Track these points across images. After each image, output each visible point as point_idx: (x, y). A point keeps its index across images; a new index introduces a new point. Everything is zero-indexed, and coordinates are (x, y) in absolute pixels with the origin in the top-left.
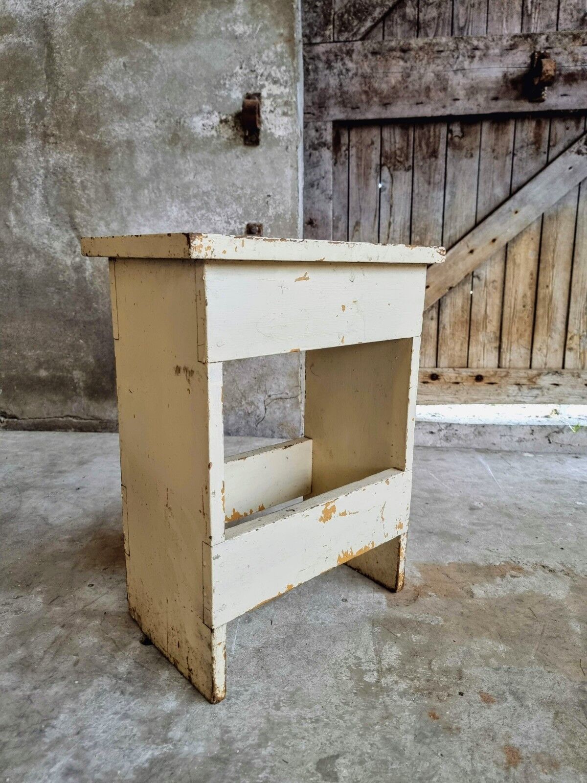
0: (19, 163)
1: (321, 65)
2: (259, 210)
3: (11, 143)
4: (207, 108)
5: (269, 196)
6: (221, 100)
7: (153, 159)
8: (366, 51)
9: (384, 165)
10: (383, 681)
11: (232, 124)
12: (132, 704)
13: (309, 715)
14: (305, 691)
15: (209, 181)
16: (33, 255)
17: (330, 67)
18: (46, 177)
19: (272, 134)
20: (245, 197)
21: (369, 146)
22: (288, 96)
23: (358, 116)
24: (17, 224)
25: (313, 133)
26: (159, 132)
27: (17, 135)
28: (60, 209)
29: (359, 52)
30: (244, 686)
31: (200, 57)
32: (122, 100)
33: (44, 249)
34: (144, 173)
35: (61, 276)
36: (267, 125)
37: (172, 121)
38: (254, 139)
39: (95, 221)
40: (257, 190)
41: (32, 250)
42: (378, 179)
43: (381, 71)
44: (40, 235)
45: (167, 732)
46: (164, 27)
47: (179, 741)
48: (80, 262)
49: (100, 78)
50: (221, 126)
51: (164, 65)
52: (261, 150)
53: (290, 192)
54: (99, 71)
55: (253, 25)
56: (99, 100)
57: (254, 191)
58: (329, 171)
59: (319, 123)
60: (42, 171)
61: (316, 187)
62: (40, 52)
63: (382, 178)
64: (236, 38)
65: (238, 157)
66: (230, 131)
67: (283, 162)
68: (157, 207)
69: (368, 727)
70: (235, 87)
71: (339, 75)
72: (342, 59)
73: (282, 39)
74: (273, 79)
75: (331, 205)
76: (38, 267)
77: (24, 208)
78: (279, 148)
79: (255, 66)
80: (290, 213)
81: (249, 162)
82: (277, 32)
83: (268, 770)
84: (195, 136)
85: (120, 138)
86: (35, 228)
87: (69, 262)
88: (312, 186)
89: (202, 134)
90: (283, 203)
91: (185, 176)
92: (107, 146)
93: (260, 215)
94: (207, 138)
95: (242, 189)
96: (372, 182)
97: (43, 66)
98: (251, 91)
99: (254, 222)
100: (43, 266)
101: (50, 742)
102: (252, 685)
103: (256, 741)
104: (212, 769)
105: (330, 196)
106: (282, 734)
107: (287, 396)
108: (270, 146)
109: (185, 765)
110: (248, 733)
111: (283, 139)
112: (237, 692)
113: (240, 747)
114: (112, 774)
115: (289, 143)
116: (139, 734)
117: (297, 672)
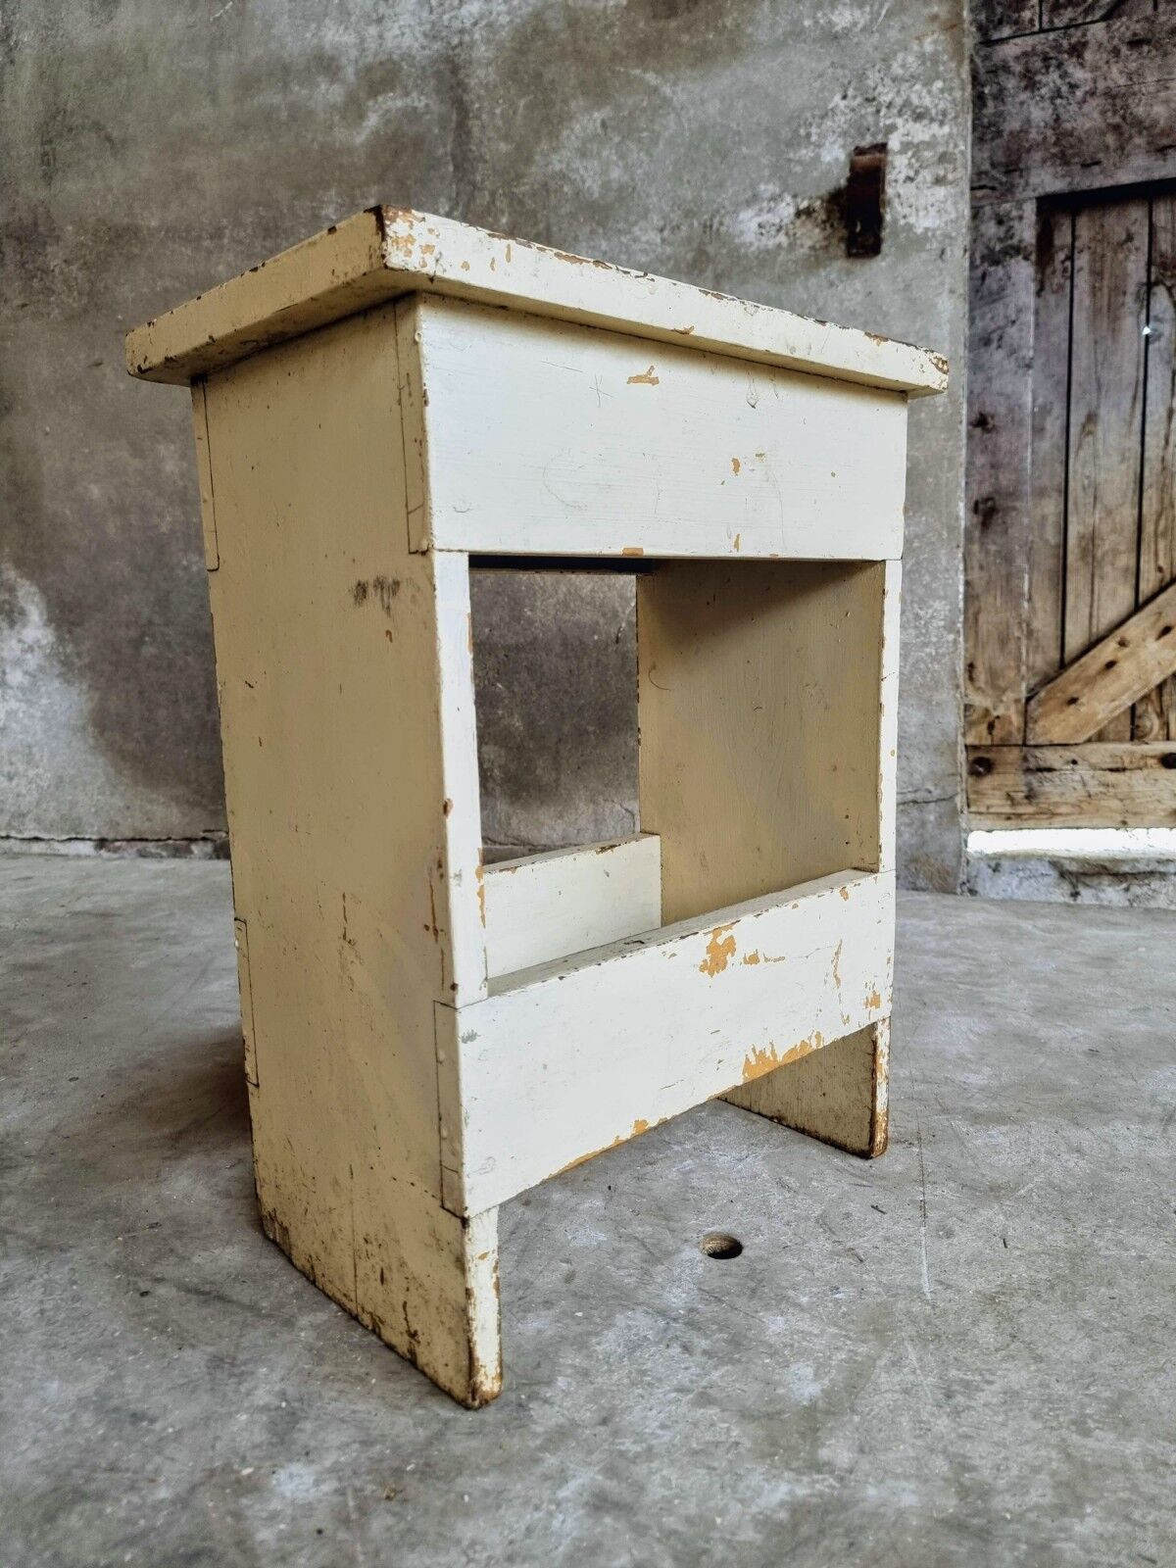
1: (1011, 84)
4: (768, 189)
6: (798, 169)
8: (1116, 42)
9: (1157, 283)
11: (822, 216)
12: (715, 1375)
14: (1146, 1401)
17: (1030, 82)
19: (909, 228)
21: (1121, 245)
22: (947, 143)
23: (1098, 181)
25: (991, 229)
26: (668, 250)
29: (1100, 45)
30: (978, 1370)
31: (757, 86)
32: (596, 195)
36: (899, 208)
37: (696, 224)
38: (870, 243)
42: (1143, 317)
43: (1151, 78)
45: (815, 1448)
46: (685, 38)
47: (851, 1472)
49: (555, 158)
50: (798, 222)
51: (683, 113)
52: (883, 264)
54: (554, 145)
55: (872, 6)
56: (553, 200)
58: (1028, 308)
59: (1007, 206)
61: (994, 345)
62: (443, 121)
63: (1151, 314)
64: (836, 37)
65: (832, 284)
66: (817, 230)
67: (934, 283)
70: (831, 139)
71: (1052, 99)
72: (1060, 66)
73: (936, 26)
74: (914, 112)
75: (1030, 381)
78: (924, 255)
79: (875, 89)
81: (856, 292)
82: (926, 12)
84: (743, 251)
88: (986, 342)
89: (756, 244)
94: (768, 251)
96: (1128, 323)
97: (449, 148)
98: (867, 141)
101: (546, 1432)
102: (999, 1373)
103: (1049, 1499)
104: (953, 1548)
105: (1027, 361)
106: (1115, 1492)
107: (929, 797)
108: (904, 253)
109: (879, 1528)
110: (1022, 1478)
111: (933, 235)
112: (967, 1384)
113: (1010, 1506)
114: (702, 1522)
115: (947, 241)
116: (746, 1443)
117: (1110, 1358)
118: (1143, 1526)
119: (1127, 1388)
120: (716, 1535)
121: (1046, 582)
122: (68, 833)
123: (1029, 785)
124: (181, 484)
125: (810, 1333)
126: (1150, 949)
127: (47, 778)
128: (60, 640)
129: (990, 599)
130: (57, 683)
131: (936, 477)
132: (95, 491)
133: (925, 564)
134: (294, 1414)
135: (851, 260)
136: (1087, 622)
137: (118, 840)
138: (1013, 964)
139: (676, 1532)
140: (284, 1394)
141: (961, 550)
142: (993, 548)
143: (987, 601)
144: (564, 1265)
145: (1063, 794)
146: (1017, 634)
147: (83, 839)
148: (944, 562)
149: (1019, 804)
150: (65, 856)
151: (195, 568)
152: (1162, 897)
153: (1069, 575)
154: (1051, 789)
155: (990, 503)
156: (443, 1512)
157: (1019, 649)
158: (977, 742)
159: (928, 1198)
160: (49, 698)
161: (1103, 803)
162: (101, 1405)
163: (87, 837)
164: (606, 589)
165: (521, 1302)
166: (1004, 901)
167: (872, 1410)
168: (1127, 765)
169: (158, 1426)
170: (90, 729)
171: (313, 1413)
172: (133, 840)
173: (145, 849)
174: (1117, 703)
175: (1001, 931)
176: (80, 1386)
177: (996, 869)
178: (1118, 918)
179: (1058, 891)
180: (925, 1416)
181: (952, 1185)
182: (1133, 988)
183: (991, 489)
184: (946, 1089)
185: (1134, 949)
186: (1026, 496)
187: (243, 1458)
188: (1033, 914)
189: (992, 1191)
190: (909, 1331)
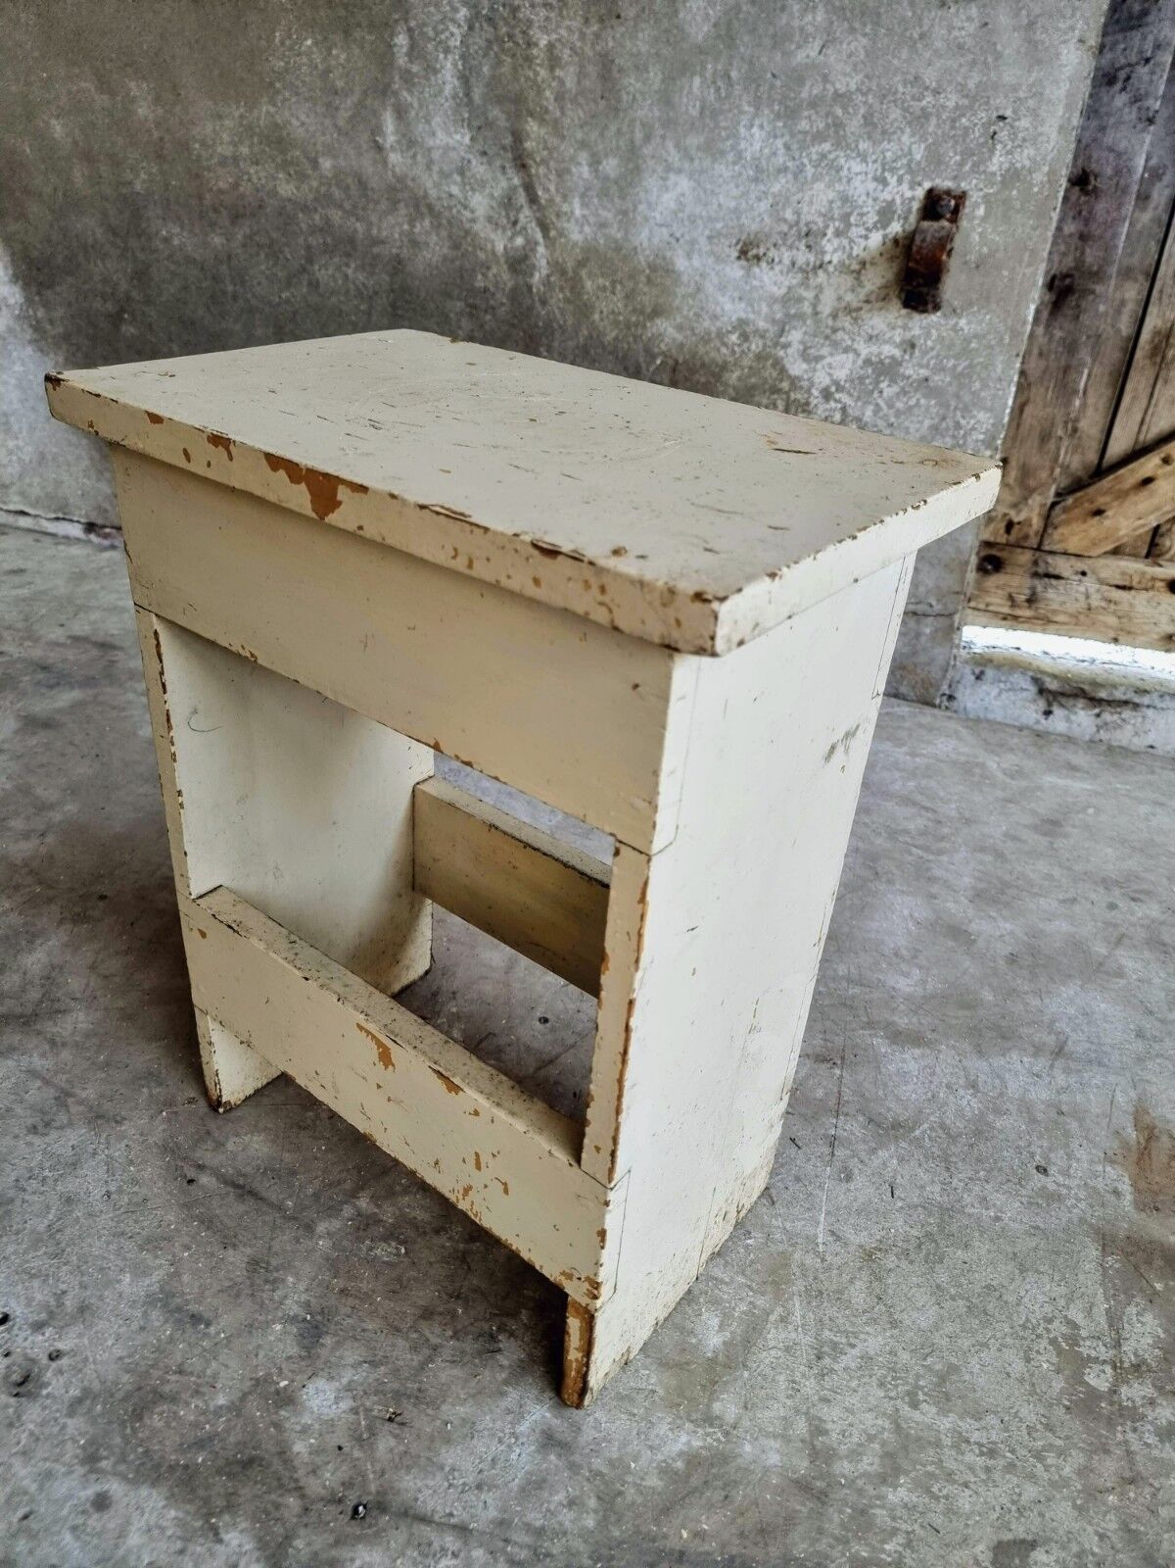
2: (967, 154)
5: (1002, 118)
10: (1124, 1390)
13: (975, 1437)
14: (967, 1377)
15: (855, 65)
18: (471, 28)
20: (939, 117)
24: (398, 142)
28: (495, 113)
30: (847, 1333)
33: (450, 208)
34: (700, 31)
35: (479, 277)
39: (567, 149)
40: (974, 99)
41: (424, 209)
44: (445, 175)
45: (711, 1400)
47: (735, 1427)
48: (524, 248)
53: (1060, 110)
57: (966, 102)
60: (462, 13)
61: (1119, 85)
67: (1062, 25)
68: (717, 126)
69: (1094, 1493)
75: (1148, 139)
76: (434, 250)
77: (416, 105)
80: (1046, 169)
81: (969, 19)
83: (900, 1539)
86: (436, 155)
87: (500, 247)
88: (1112, 79)
90: (1034, 139)
91: (799, 47)
93: (967, 167)
95: (936, 92)
99: (948, 184)
100: (445, 250)
102: (862, 1336)
103: (876, 1468)
104: (798, 1507)
105: (1150, 114)
106: (924, 1466)
107: (929, 611)
109: (749, 1483)
110: (860, 1445)
112: (835, 1345)
113: (846, 1472)
114: (619, 1465)
116: (661, 1392)
117: (949, 1328)
118: (937, 1498)
119: (954, 1360)
120: (630, 1479)
121: (1106, 379)
122: (55, 512)
123: (1033, 588)
124: (156, 134)
125: (722, 1281)
126: (1098, 810)
127: (28, 453)
128: (29, 301)
129: (1042, 390)
130: (29, 350)
131: (1013, 270)
132: (58, 129)
133: (978, 369)
134: (317, 1327)
136: (1136, 429)
137: (105, 527)
138: (968, 822)
139: (600, 1474)
140: (309, 1306)
141: (1020, 359)
142: (1058, 334)
143: (1037, 393)
145: (1064, 603)
146: (1060, 432)
147: (71, 521)
148: (999, 370)
149: (1019, 607)
150: (53, 535)
151: (176, 242)
152: (1129, 727)
153: (1132, 373)
154: (1054, 596)
155: (1068, 281)
156: (432, 1439)
157: (1058, 449)
158: (992, 539)
159: (840, 1132)
160: (23, 365)
161: (1101, 618)
162: (165, 1299)
163: (75, 518)
166: (978, 720)
167: (758, 1366)
168: (1134, 584)
169: (212, 1330)
171: (332, 1328)
174: (1142, 522)
175: (967, 769)
176: (147, 1282)
177: (978, 678)
178: (1080, 759)
179: (1033, 707)
180: (798, 1377)
181: (861, 1119)
182: (1069, 869)
183: (1073, 265)
184: (876, 995)
185: (1084, 810)
186: (1110, 277)
187: (280, 1369)
188: (1001, 746)
189: (890, 1130)
190: (799, 1285)
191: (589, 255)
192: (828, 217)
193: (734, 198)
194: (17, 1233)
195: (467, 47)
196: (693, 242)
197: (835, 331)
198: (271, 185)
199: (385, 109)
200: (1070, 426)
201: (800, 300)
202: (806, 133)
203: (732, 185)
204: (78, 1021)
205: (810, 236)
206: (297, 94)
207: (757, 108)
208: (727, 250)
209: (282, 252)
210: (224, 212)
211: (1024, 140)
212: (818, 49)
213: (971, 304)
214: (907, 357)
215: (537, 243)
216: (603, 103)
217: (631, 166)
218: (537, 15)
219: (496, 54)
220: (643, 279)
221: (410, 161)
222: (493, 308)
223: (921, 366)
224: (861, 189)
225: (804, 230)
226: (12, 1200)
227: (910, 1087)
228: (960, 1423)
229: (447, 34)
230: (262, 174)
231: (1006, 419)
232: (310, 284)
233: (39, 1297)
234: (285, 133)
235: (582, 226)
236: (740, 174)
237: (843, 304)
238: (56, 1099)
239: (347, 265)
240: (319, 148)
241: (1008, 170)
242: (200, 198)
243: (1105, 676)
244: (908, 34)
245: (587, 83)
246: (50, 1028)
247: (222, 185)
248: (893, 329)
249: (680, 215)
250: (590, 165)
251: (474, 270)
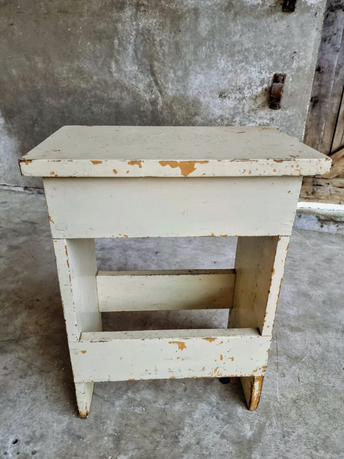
0: (119, 26)
2: (285, 63)
3: (115, 11)
5: (295, 52)
7: (212, 23)
12: (225, 427)
14: (332, 440)
15: (251, 40)
16: (126, 93)
18: (136, 37)
19: (306, 3)
24: (116, 70)
27: (119, 5)
28: (145, 60)
30: (291, 428)
33: (132, 88)
34: (204, 33)
35: (142, 107)
38: (292, 7)
39: (167, 69)
40: (287, 47)
41: (124, 89)
44: (130, 79)
45: (251, 454)
48: (155, 98)
52: (295, 16)
53: (312, 49)
57: (284, 49)
58: (341, 29)
60: (134, 33)
61: (327, 42)
65: (275, 21)
67: (311, 25)
68: (211, 60)
75: (337, 56)
76: (128, 100)
77: (121, 60)
78: (309, 14)
80: (309, 66)
81: (284, 25)
84: (245, 4)
85: (190, 6)
86: (128, 73)
87: (148, 98)
88: (325, 41)
89: (250, 2)
90: (305, 58)
91: (234, 36)
92: (179, 13)
93: (286, 67)
94: (254, 6)
95: (275, 46)
99: (280, 72)
100: (131, 100)
101: (184, 447)
102: (297, 429)
105: (337, 49)
108: (302, 12)
111: (314, 7)
112: (288, 432)
115: (318, 10)
116: (234, 452)
117: (324, 424)
119: (327, 435)
121: (330, 126)
122: (15, 184)
123: (313, 189)
124: (44, 72)
127: (7, 167)
128: (6, 122)
129: (311, 131)
130: (7, 137)
131: (301, 96)
132: (14, 72)
133: (293, 125)
134: (119, 438)
135: (283, 13)
136: (340, 140)
137: (31, 188)
138: (303, 260)
140: (116, 430)
141: (306, 121)
142: (315, 114)
144: (183, 384)
145: (323, 193)
146: (318, 143)
147: (20, 186)
148: (300, 124)
149: (310, 195)
150: (15, 191)
151: (50, 103)
153: (338, 124)
154: (320, 191)
155: (316, 98)
159: (279, 361)
160: (5, 141)
161: (334, 197)
163: (21, 186)
164: (188, 123)
165: (173, 398)
166: (301, 230)
167: (265, 441)
169: (85, 441)
170: (19, 153)
171: (124, 437)
172: (36, 188)
173: (40, 191)
175: (300, 244)
176: (62, 425)
178: (334, 239)
179: (317, 225)
180: (278, 444)
181: (285, 356)
182: (337, 273)
183: (318, 94)
184: (284, 316)
185: (338, 255)
186: (329, 97)
187: (108, 453)
188: (310, 237)
189: (295, 359)
190: (274, 413)
191: (174, 99)
192: (245, 84)
193: (217, 80)
194: (18, 412)
195: (136, 42)
196: (205, 94)
197: (249, 116)
198: (79, 85)
199: (112, 61)
200: (320, 140)
201: (238, 108)
202: (237, 60)
203: (216, 77)
204: (33, 340)
205: (240, 90)
206: (86, 58)
207: (222, 54)
208: (215, 95)
209: (82, 103)
210: (65, 93)
211: (302, 58)
212: (239, 37)
213: (290, 106)
214: (271, 123)
215: (159, 97)
216: (177, 56)
217: (186, 73)
218: (156, 32)
219: (144, 44)
220: (191, 105)
221: (120, 75)
222: (146, 116)
223: (276, 125)
224: (254, 75)
225: (238, 88)
226: (16, 401)
227: (299, 345)
228: (332, 456)
229: (130, 39)
230: (76, 82)
231: (303, 139)
232: (91, 112)
233: (27, 433)
234: (82, 70)
235: (172, 91)
236: (218, 73)
237: (251, 109)
238: (28, 366)
239: (102, 106)
240: (93, 73)
241: (297, 68)
242: (58, 90)
243: (338, 214)
244: (266, 30)
245: (171, 50)
246: (24, 343)
247: (64, 85)
248: (267, 115)
249: (201, 86)
250: (173, 73)
251: (140, 105)
